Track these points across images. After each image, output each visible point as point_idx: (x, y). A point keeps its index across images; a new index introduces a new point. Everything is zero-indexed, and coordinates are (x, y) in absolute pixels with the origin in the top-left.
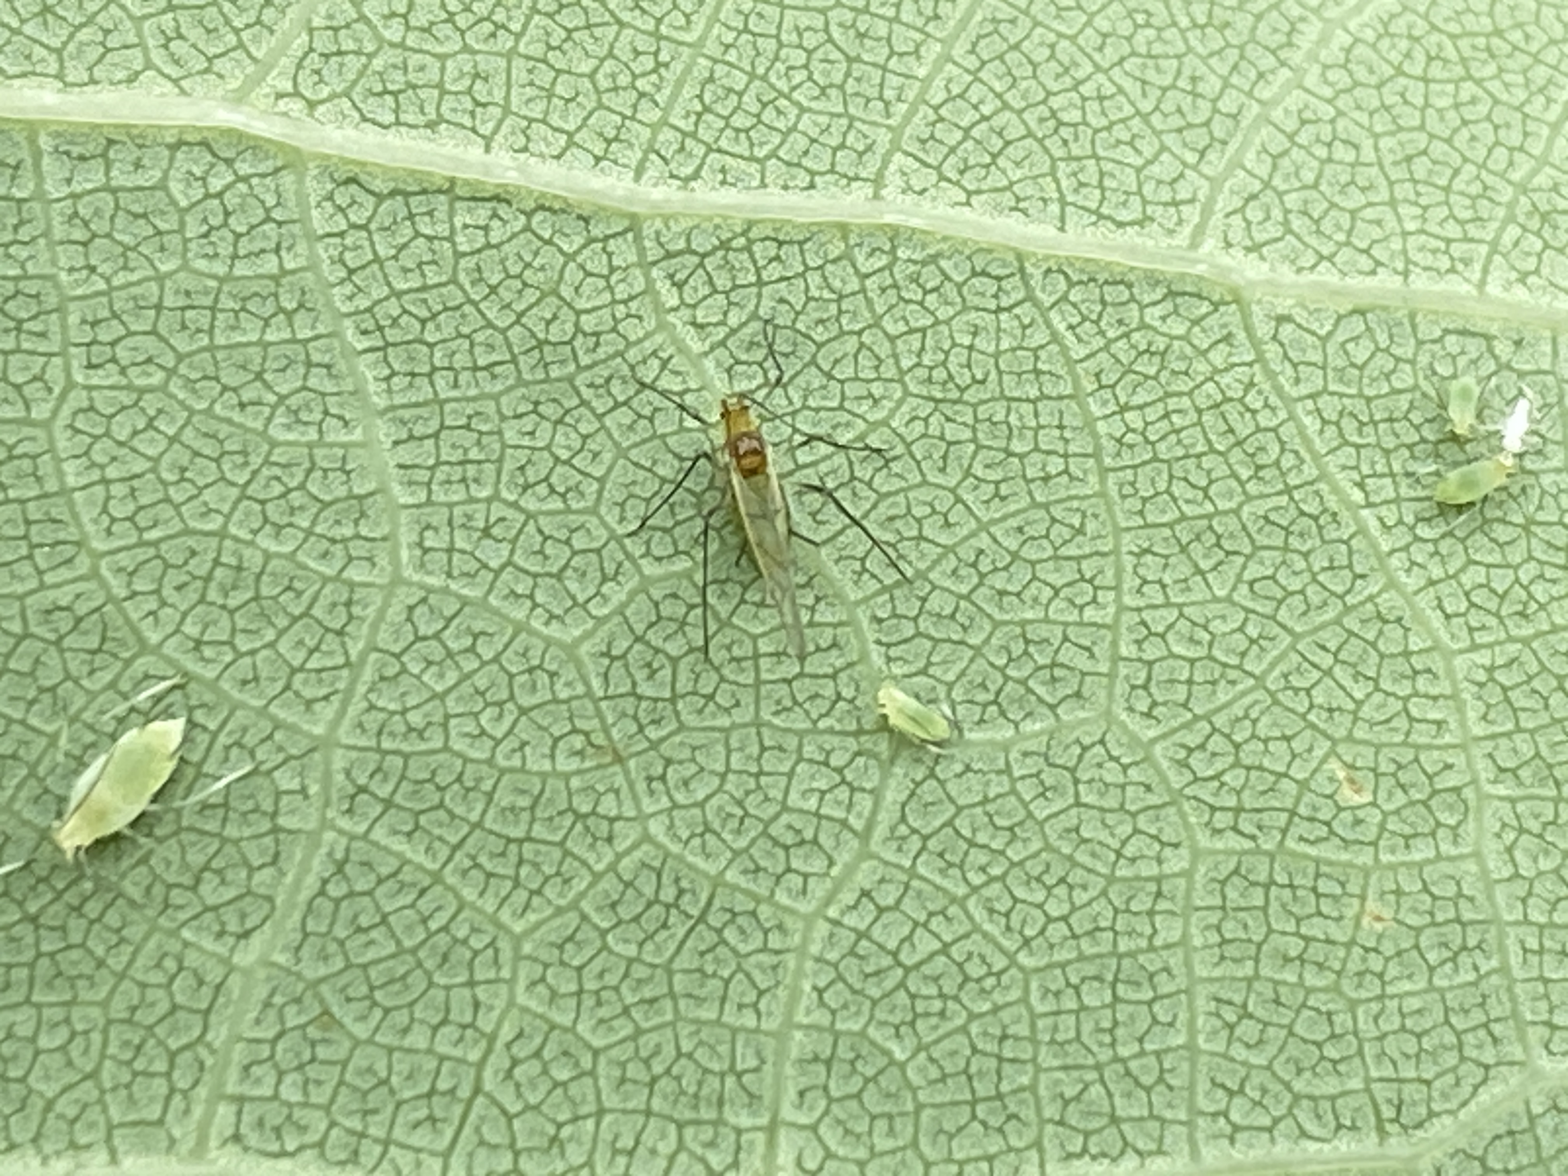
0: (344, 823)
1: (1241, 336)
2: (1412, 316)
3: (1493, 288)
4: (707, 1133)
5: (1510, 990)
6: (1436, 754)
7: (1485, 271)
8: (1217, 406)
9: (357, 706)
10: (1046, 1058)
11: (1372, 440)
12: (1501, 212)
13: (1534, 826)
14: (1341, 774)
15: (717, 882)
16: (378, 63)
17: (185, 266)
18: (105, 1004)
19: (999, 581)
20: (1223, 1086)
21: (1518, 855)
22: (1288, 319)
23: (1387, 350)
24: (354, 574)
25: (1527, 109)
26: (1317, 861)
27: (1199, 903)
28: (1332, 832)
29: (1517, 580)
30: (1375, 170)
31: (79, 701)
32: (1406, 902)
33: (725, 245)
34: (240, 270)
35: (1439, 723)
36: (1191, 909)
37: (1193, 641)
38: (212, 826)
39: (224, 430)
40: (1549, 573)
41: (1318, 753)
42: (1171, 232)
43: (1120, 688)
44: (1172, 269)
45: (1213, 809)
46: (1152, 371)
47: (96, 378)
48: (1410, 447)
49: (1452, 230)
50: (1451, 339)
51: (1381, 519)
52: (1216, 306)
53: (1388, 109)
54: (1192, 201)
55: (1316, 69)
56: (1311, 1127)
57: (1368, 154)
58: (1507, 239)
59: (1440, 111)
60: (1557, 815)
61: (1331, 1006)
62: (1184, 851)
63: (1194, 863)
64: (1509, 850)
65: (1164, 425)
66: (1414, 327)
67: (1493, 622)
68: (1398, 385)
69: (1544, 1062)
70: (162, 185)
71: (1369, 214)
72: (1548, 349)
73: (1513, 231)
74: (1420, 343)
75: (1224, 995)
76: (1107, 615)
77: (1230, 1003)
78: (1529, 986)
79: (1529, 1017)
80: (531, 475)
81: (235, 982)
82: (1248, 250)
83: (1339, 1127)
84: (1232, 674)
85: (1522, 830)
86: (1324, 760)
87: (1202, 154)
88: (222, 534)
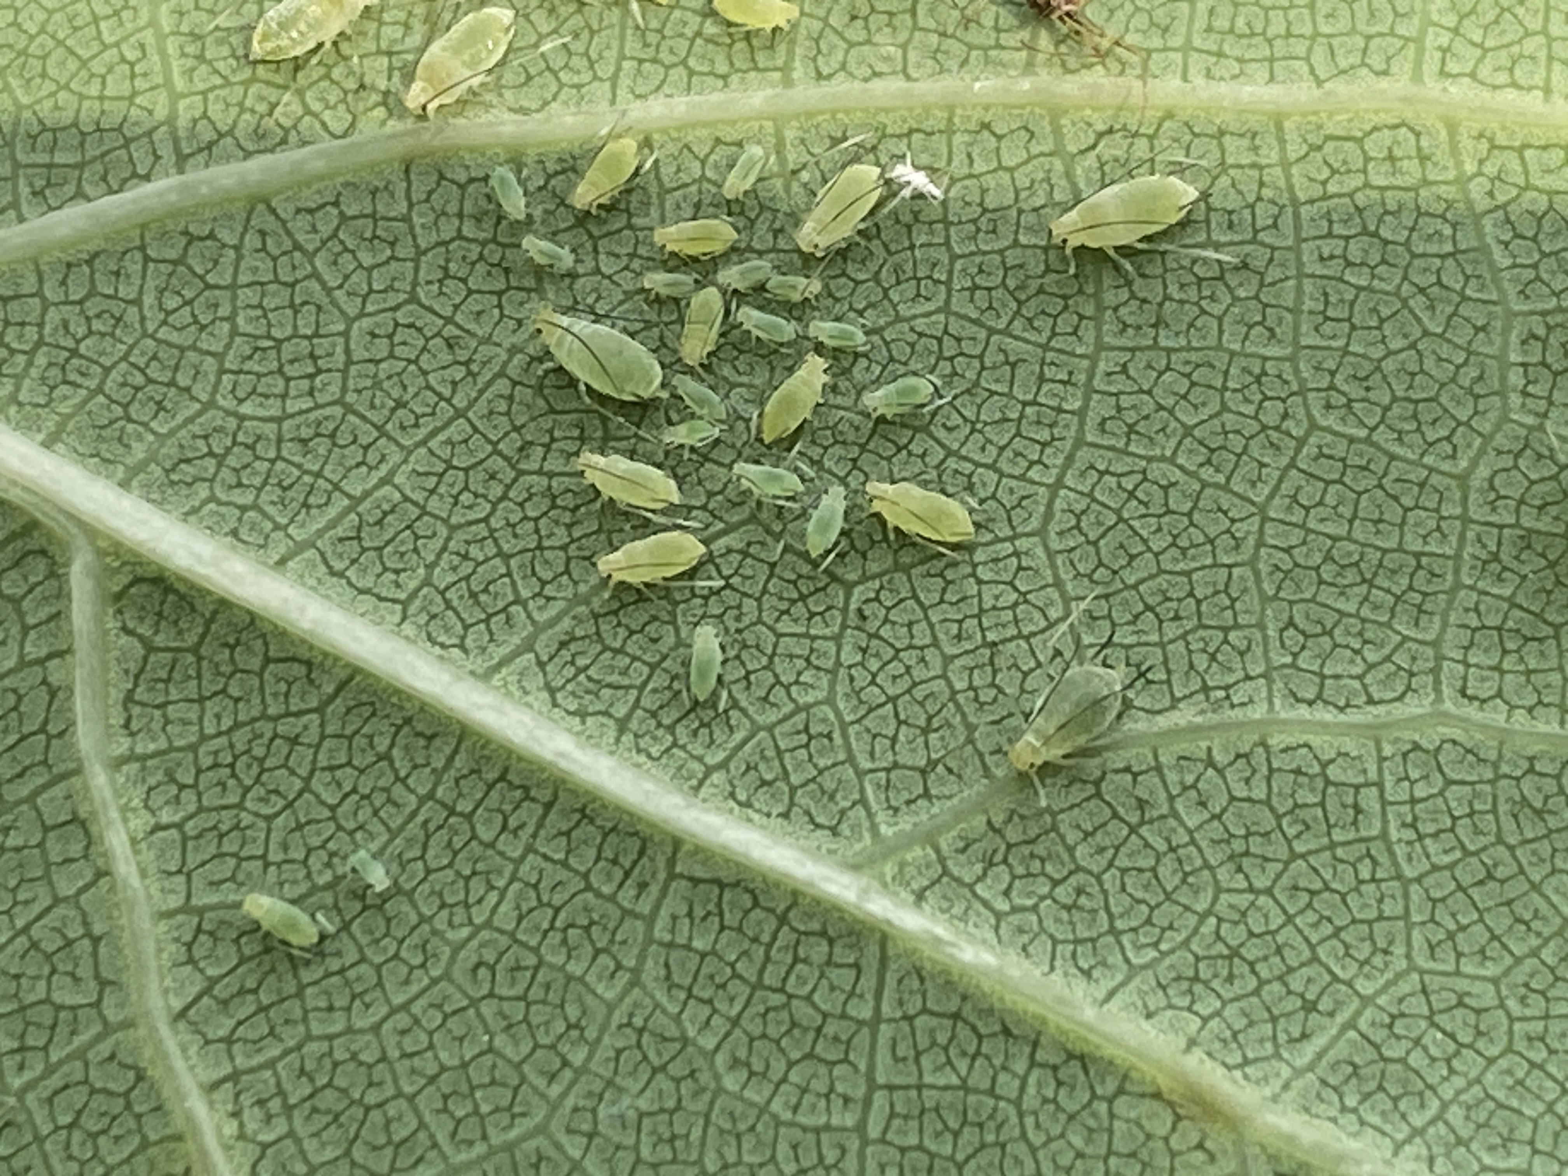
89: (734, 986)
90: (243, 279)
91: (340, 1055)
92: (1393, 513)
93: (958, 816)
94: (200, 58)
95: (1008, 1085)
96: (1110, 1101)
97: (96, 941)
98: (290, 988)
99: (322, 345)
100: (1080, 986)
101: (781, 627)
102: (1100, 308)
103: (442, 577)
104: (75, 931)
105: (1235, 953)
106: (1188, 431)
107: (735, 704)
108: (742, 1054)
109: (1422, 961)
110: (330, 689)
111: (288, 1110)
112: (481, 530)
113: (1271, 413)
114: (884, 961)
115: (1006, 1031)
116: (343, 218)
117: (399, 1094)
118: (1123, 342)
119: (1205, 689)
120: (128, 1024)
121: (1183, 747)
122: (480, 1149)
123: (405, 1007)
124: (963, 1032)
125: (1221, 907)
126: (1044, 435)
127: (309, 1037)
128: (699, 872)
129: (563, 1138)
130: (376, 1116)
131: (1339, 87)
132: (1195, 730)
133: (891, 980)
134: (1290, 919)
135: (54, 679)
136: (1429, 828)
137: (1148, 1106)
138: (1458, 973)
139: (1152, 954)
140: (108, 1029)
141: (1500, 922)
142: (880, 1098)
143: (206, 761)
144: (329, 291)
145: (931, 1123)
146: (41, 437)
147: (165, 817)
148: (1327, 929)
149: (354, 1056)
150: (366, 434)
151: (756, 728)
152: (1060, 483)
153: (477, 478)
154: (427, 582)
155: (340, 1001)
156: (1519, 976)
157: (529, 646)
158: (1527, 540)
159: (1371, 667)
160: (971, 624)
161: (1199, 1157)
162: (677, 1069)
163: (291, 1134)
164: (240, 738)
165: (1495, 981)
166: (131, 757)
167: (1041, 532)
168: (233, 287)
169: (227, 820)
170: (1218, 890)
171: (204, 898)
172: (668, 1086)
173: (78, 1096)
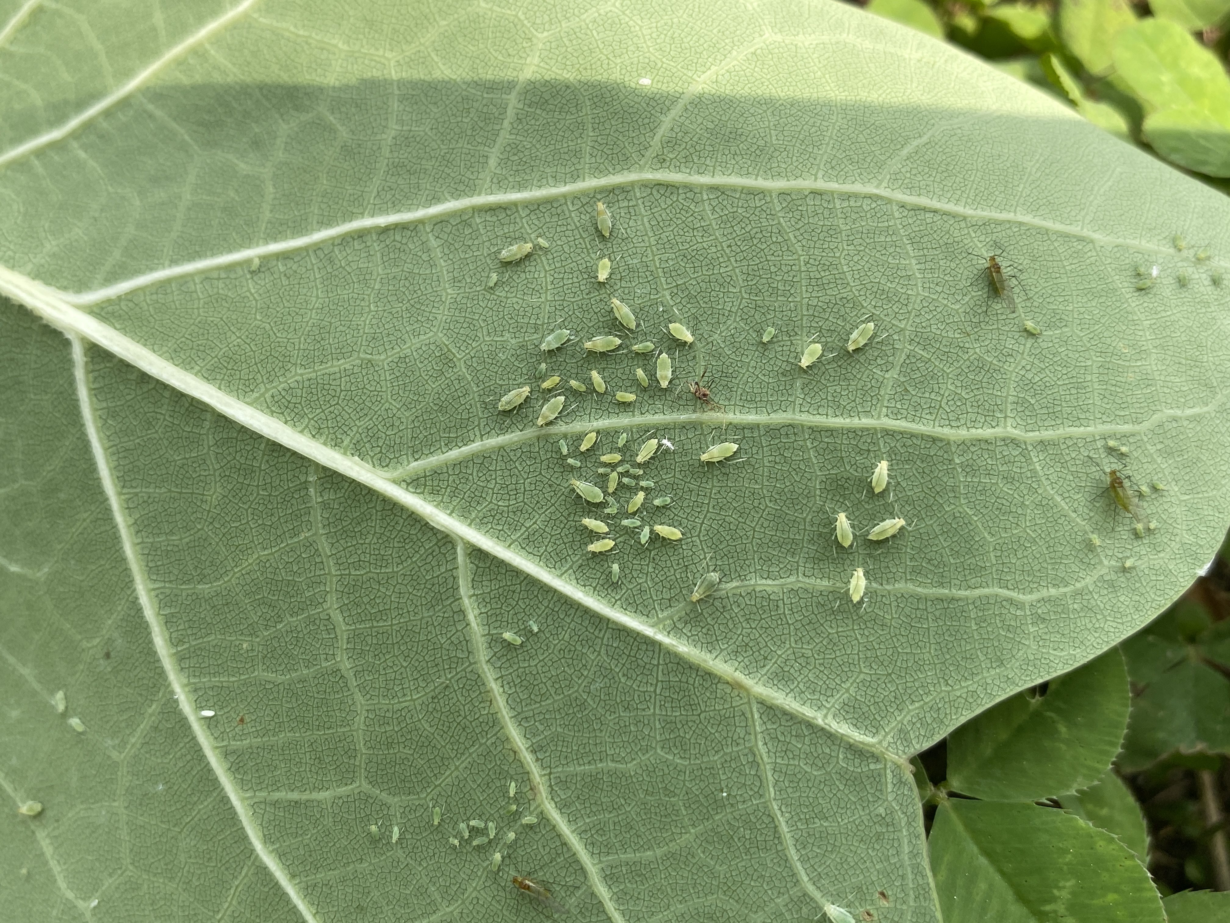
0: (909, 347)
1: (1094, 250)
3: (1142, 243)
4: (991, 418)
5: (1158, 394)
7: (1140, 240)
8: (1090, 265)
9: (910, 322)
10: (1064, 404)
11: (1122, 274)
12: (1141, 228)
13: (1161, 359)
15: (991, 363)
16: (905, 182)
17: (867, 224)
18: (856, 385)
19: (1048, 300)
20: (1101, 412)
21: (1158, 365)
22: (1102, 247)
23: (1123, 255)
24: (909, 292)
26: (1118, 364)
27: (1094, 372)
28: (1121, 358)
29: (1154, 306)
31: (849, 318)
32: (1136, 374)
33: (984, 224)
34: (880, 225)
35: (1141, 336)
36: (1092, 373)
37: (1089, 315)
38: (879, 347)
39: (878, 260)
40: (1160, 305)
42: (1076, 227)
43: (1075, 325)
44: (1078, 234)
45: (1096, 352)
46: (1076, 256)
47: (849, 248)
48: (1130, 276)
49: (1132, 231)
50: (1136, 254)
51: (1126, 291)
52: (1088, 243)
54: (1080, 221)
56: (1119, 422)
58: (1143, 233)
61: (1122, 396)
62: (1090, 361)
63: (1093, 363)
64: (1156, 364)
65: (1079, 268)
66: (1128, 250)
67: (1150, 315)
68: (1126, 263)
69: (1165, 411)
70: (861, 206)
71: (1115, 226)
74: (1130, 254)
75: (1100, 392)
76: (1070, 308)
77: (1101, 394)
78: (1162, 394)
79: (1162, 401)
80: (946, 272)
81: (885, 381)
82: (1093, 232)
83: (1125, 422)
84: (1098, 323)
85: (1158, 360)
86: (1118, 342)
87: (1080, 211)
88: (879, 283)
89: (623, 656)
90: (498, 468)
91: (527, 672)
92: (787, 529)
93: (678, 612)
94: (485, 408)
95: (691, 681)
96: (716, 684)
97: (467, 641)
98: (515, 655)
99: (518, 486)
100: (708, 655)
101: (634, 562)
102: (713, 476)
103: (550, 549)
104: (462, 639)
105: (747, 645)
106: (735, 508)
107: (622, 583)
108: (625, 672)
109: (793, 645)
110: (522, 579)
111: (515, 685)
112: (559, 536)
113: (756, 503)
114: (660, 650)
115: (690, 667)
116: (523, 452)
117: (542, 682)
118: (719, 485)
119: (740, 576)
120: (475, 663)
121: (734, 591)
122: (562, 696)
123: (543, 660)
124: (680, 667)
125: (743, 633)
126: (699, 510)
127: (520, 667)
128: (614, 627)
129: (582, 694)
130: (537, 687)
131: (773, 416)
132: (737, 587)
133: (662, 655)
134: (761, 635)
135: (455, 575)
136: (795, 610)
137: (725, 686)
138: (802, 648)
139: (726, 646)
140: (471, 664)
141: (812, 634)
142: (659, 684)
143: (492, 596)
144: (519, 471)
145: (672, 690)
146: (448, 512)
147: (483, 611)
148: (770, 638)
149: (531, 673)
150: (530, 511)
151: (628, 589)
152: (703, 523)
153: (558, 522)
154: (546, 550)
155: (527, 658)
156: (817, 648)
157: (571, 567)
158: (820, 535)
159: (781, 569)
160: (681, 561)
161: (738, 698)
162: (610, 676)
163: (516, 691)
164: (501, 590)
165: (811, 650)
166: (474, 595)
167: (699, 536)
168: (496, 470)
169: (498, 612)
170: (743, 628)
171: (492, 632)
172: (607, 681)
173: (464, 680)
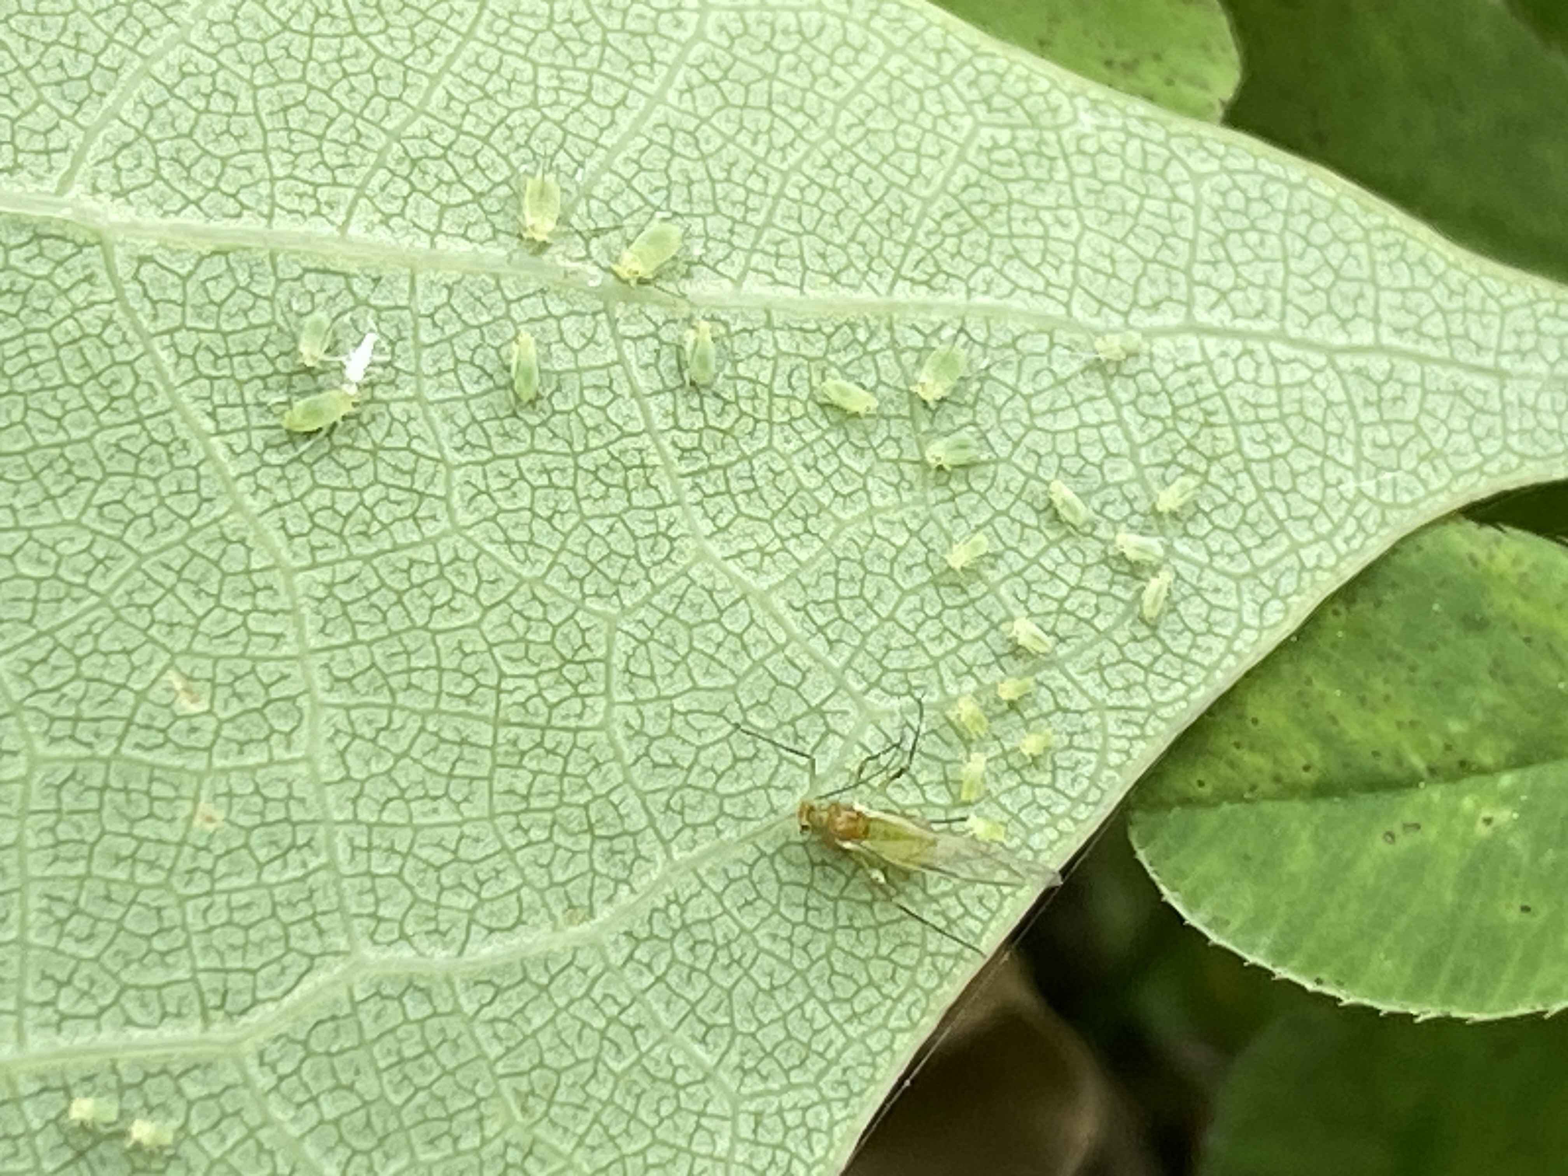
1: (103, 276)
2: (273, 256)
3: (355, 230)
5: (336, 883)
6: (271, 665)
7: (350, 214)
8: (75, 341)
11: (227, 372)
12: (372, 158)
13: (367, 731)
14: (178, 685)
20: (51, 978)
21: (350, 758)
22: (149, 259)
23: (246, 289)
25: (409, 62)
26: (153, 767)
27: (34, 807)
28: (167, 740)
29: (362, 503)
30: (250, 120)
32: (238, 804)
35: (278, 637)
36: (25, 813)
37: (40, 562)
40: (394, 495)
41: (157, 666)
42: (39, 179)
44: (38, 213)
45: (53, 719)
46: (13, 309)
48: (263, 378)
49: (322, 175)
50: (310, 277)
51: (230, 446)
52: (80, 248)
53: (270, 63)
54: (64, 150)
55: (203, 25)
56: (138, 1015)
57: (246, 104)
58: (375, 184)
59: (322, 64)
60: (390, 721)
61: (161, 903)
62: (22, 759)
63: (31, 770)
64: (342, 754)
65: (23, 360)
66: (274, 266)
67: (333, 540)
68: (256, 321)
69: (369, 953)
71: (241, 160)
72: (406, 286)
73: (382, 175)
74: (280, 281)
75: (58, 892)
77: (60, 899)
78: (356, 881)
79: (354, 910)
82: (115, 195)
83: (164, 1015)
84: (77, 593)
85: (354, 736)
86: (163, 672)
87: (80, 104)
